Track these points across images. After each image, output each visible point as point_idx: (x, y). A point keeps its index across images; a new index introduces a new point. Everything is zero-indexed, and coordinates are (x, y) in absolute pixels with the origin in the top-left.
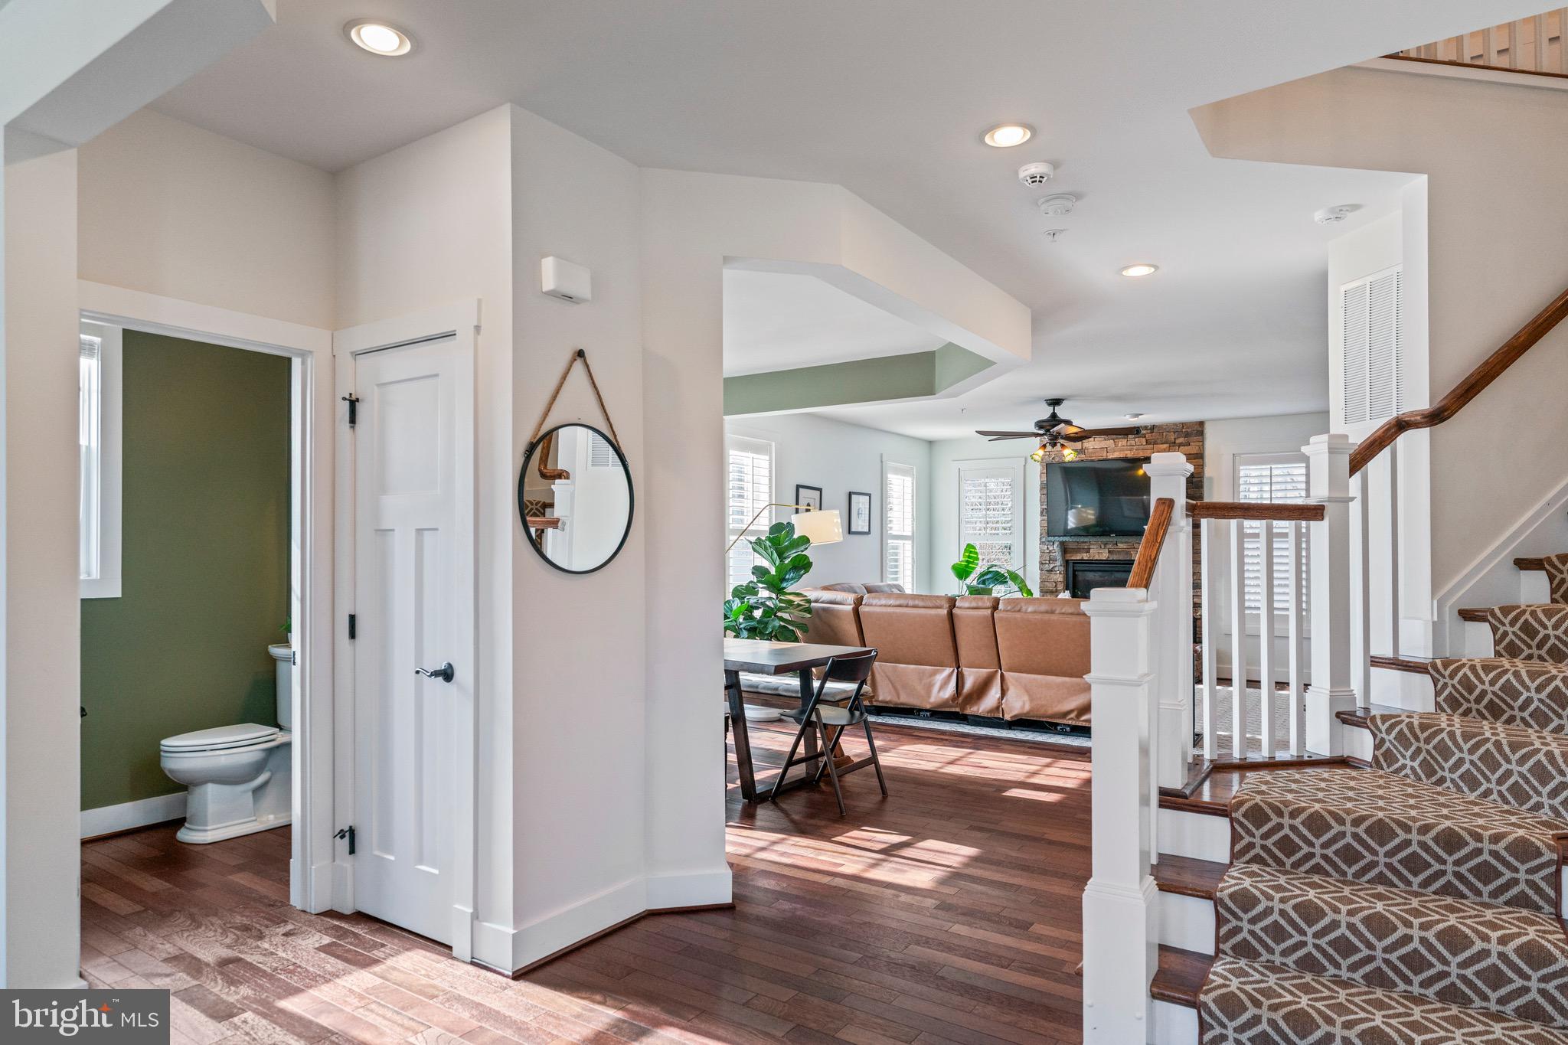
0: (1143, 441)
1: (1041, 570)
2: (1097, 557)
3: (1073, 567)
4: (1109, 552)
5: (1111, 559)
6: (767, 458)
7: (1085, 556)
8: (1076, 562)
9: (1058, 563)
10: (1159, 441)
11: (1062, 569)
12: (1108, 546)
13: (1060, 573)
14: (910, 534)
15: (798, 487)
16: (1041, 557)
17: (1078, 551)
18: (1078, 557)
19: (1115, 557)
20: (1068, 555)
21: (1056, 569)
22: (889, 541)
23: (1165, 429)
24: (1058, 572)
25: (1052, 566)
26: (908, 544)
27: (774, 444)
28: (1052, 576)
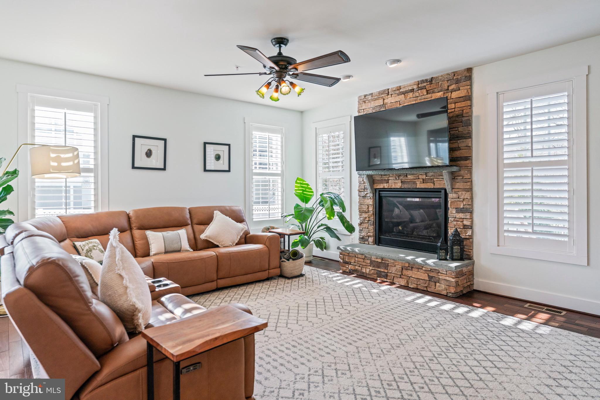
0: (424, 91)
1: (359, 196)
2: (393, 187)
3: (379, 194)
4: (402, 182)
5: (403, 187)
6: (92, 114)
7: (386, 186)
8: (381, 190)
9: (369, 192)
10: (436, 90)
11: (371, 195)
12: (401, 178)
13: (370, 198)
14: (280, 172)
15: (134, 137)
16: (359, 186)
17: (381, 181)
18: (381, 186)
19: (406, 186)
20: (376, 185)
21: (368, 195)
22: (254, 177)
23: (441, 79)
24: (369, 198)
25: (366, 193)
26: (279, 179)
27: (99, 103)
28: (366, 200)
